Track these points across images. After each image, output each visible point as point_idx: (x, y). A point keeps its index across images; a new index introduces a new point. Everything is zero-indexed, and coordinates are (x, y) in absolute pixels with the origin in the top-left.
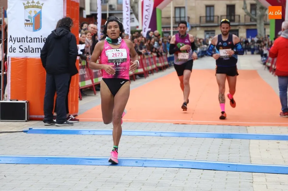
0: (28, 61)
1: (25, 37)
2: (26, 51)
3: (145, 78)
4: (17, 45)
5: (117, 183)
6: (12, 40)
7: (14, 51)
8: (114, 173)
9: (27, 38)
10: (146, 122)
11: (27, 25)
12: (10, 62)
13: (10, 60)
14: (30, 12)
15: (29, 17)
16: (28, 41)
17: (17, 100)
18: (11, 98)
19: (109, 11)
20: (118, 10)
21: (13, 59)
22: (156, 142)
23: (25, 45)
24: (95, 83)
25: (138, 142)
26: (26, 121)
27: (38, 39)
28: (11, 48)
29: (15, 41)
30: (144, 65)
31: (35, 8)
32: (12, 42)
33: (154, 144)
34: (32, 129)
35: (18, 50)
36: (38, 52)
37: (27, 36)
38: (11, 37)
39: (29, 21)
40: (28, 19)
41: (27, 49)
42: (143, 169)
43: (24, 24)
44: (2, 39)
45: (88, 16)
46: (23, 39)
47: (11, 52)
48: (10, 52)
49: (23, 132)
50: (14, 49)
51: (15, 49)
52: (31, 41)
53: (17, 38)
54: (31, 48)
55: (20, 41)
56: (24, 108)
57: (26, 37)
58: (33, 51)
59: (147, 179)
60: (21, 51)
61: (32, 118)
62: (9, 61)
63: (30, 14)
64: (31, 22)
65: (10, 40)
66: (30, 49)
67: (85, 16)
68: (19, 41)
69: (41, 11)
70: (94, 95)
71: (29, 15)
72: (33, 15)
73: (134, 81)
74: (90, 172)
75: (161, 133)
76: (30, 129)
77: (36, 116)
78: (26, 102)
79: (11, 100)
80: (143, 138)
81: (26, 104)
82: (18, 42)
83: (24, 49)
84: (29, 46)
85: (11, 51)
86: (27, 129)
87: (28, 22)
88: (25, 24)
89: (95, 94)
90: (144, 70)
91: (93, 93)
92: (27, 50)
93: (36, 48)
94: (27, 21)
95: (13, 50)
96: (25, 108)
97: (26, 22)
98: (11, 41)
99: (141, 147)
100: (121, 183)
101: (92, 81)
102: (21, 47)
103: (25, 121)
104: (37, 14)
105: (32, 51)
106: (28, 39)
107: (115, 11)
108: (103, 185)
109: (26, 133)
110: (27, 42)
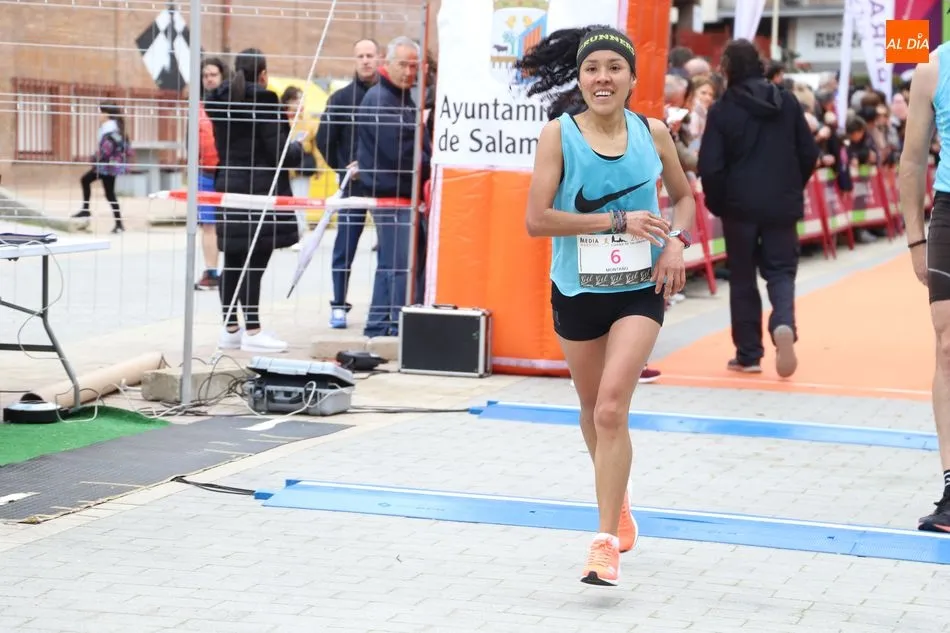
0: (496, 179)
1: (491, 103)
2: (491, 147)
3: (890, 240)
4: (462, 128)
5: (761, 607)
6: (448, 111)
7: (454, 147)
8: (752, 571)
9: (496, 105)
10: (879, 395)
11: (497, 64)
12: (439, 182)
13: (440, 174)
14: (512, 21)
15: (507, 37)
16: (499, 115)
17: (456, 308)
18: (437, 300)
19: (781, 8)
20: (811, 7)
21: (449, 173)
22: (908, 469)
23: (489, 128)
24: (715, 255)
25: (844, 465)
26: (481, 377)
27: (530, 110)
28: (446, 136)
29: (458, 115)
30: (889, 195)
31: (529, 7)
32: (449, 116)
33: (898, 477)
34: (495, 403)
35: (466, 143)
36: (529, 152)
37: (496, 100)
38: (446, 100)
39: (505, 49)
40: (502, 44)
41: (494, 143)
42: (852, 564)
43: (489, 58)
44: (417, 109)
45: (708, 27)
46: (484, 109)
47: (446, 149)
48: (441, 150)
49: (467, 413)
50: (454, 140)
51: (457, 142)
52: (507, 115)
53: (466, 105)
54: (508, 138)
55: (473, 116)
56: (475, 334)
57: (493, 102)
58: (513, 147)
59: (865, 601)
60: (476, 146)
61: (499, 366)
62: (435, 178)
63: (511, 26)
64: (513, 52)
65: (443, 111)
66: (505, 142)
67: (698, 27)
68: (470, 114)
69: (546, 15)
70: (707, 293)
71: (507, 29)
72: (519, 29)
73: (851, 248)
74: (669, 563)
75: (926, 440)
76: (490, 403)
77: (512, 362)
78: (484, 314)
79: (436, 307)
80: (861, 452)
81: (483, 321)
82: (467, 117)
83: (485, 142)
84: (501, 132)
85: (443, 147)
86: (481, 403)
87: (503, 54)
88: (494, 59)
89: (713, 292)
90: (887, 211)
91: (707, 286)
92: (493, 146)
93: (524, 137)
94: (500, 49)
95: (452, 144)
96: (478, 335)
97: (495, 53)
98: (446, 114)
99: (853, 483)
100: (770, 606)
101: (706, 249)
102: (476, 135)
103: (476, 375)
104: (532, 29)
105: (510, 148)
106: (498, 107)
107: (803, 8)
108: (710, 609)
109: (476, 416)
110: (496, 118)
